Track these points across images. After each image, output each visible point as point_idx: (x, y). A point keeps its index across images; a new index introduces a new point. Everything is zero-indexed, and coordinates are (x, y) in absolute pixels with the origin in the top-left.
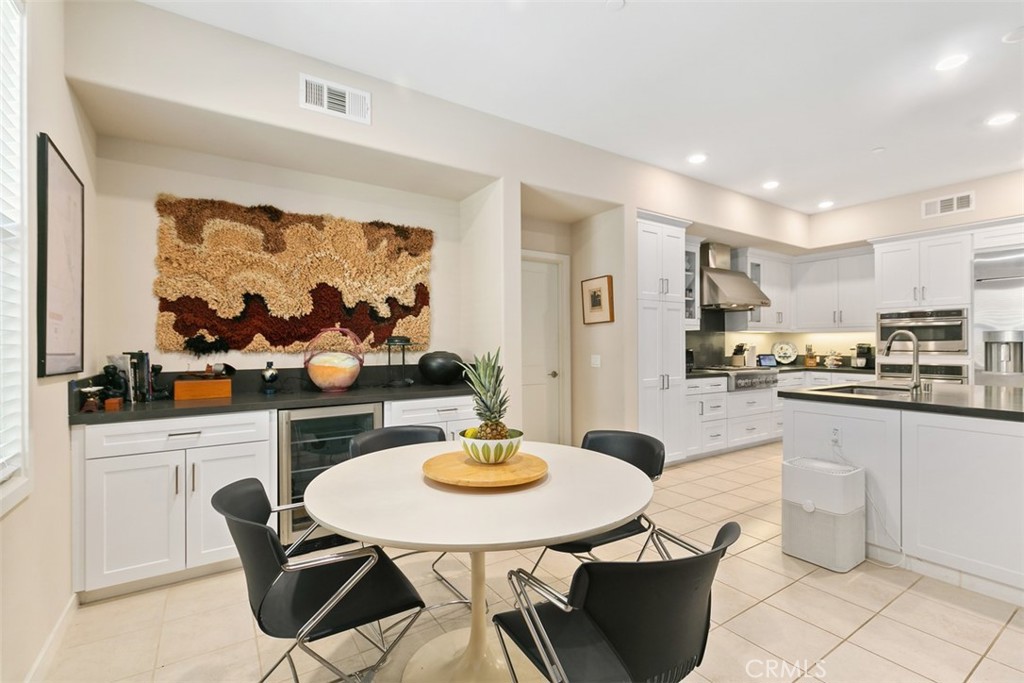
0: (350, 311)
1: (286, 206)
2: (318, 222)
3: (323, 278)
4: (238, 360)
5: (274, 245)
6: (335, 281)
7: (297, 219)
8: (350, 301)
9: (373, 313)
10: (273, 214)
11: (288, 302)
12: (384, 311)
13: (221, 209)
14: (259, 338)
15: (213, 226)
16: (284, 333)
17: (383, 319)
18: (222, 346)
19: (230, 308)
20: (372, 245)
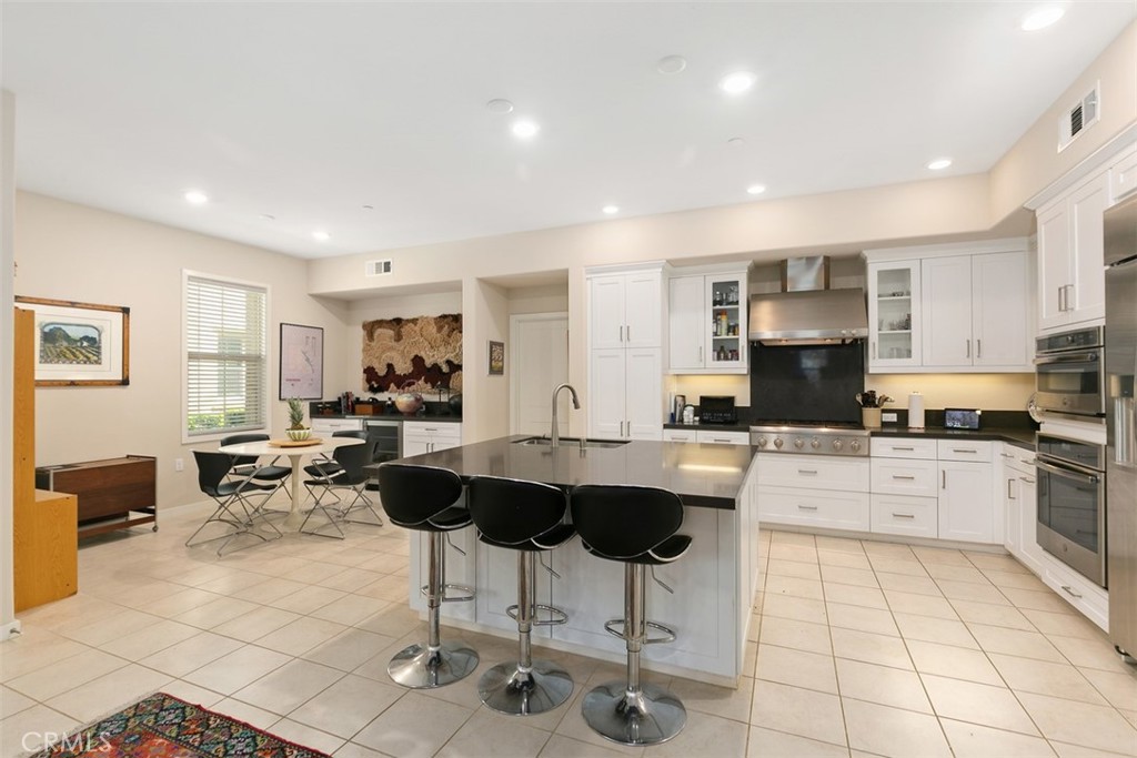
0: (429, 369)
1: (405, 316)
2: (414, 321)
3: (416, 352)
4: (382, 397)
5: (399, 338)
6: (422, 354)
7: (408, 321)
8: (429, 363)
9: (440, 369)
10: (398, 321)
11: (403, 367)
12: (445, 369)
13: (380, 323)
14: (392, 385)
15: (379, 331)
16: (402, 382)
17: (444, 374)
18: (381, 389)
19: (382, 371)
20: (440, 329)
